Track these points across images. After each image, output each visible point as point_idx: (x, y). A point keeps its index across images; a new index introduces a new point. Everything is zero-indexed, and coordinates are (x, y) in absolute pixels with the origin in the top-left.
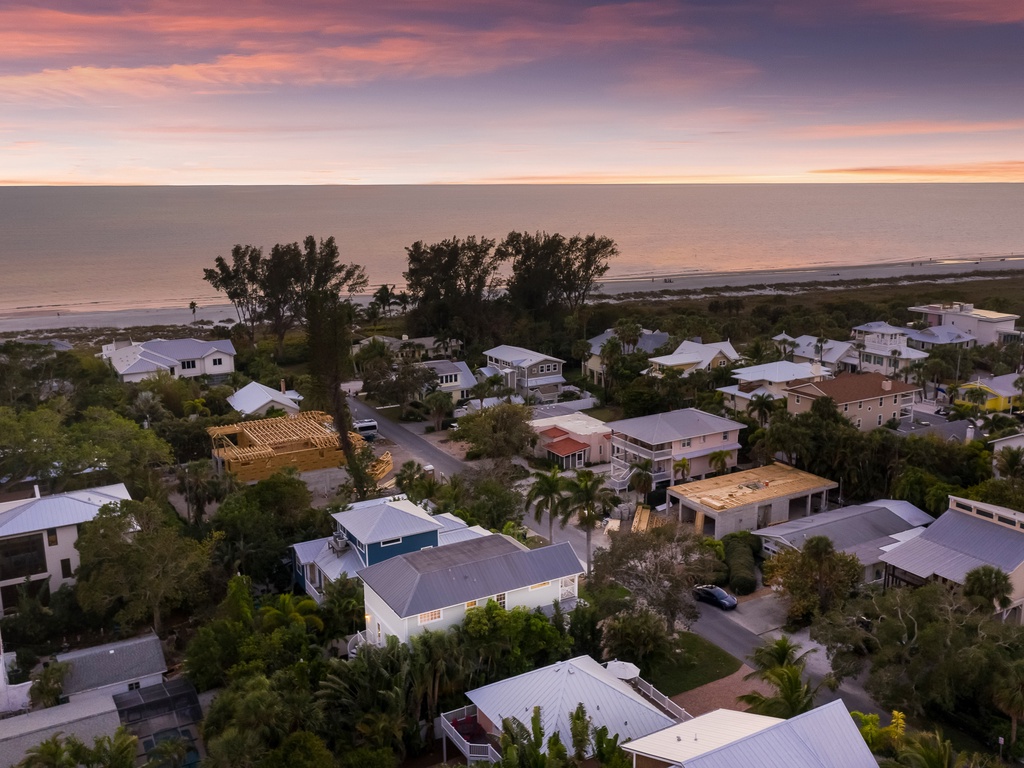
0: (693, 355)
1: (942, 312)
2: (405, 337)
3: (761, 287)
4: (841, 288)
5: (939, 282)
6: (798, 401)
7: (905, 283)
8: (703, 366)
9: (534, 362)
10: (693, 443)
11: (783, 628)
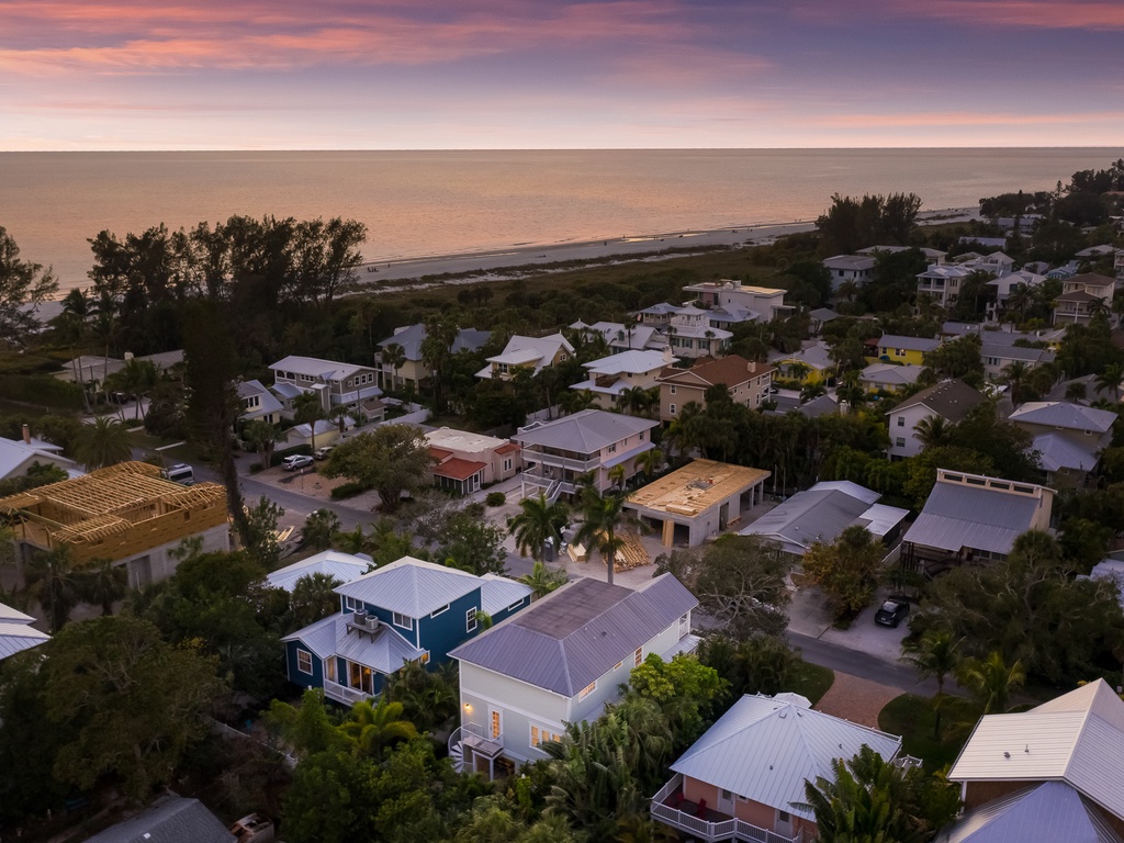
0: (529, 351)
1: (717, 290)
2: (129, 356)
3: (481, 272)
4: (559, 270)
5: (647, 260)
6: (673, 391)
7: (616, 263)
8: (547, 362)
9: (347, 374)
10: (617, 448)
11: (834, 626)
